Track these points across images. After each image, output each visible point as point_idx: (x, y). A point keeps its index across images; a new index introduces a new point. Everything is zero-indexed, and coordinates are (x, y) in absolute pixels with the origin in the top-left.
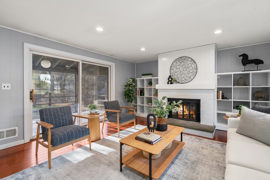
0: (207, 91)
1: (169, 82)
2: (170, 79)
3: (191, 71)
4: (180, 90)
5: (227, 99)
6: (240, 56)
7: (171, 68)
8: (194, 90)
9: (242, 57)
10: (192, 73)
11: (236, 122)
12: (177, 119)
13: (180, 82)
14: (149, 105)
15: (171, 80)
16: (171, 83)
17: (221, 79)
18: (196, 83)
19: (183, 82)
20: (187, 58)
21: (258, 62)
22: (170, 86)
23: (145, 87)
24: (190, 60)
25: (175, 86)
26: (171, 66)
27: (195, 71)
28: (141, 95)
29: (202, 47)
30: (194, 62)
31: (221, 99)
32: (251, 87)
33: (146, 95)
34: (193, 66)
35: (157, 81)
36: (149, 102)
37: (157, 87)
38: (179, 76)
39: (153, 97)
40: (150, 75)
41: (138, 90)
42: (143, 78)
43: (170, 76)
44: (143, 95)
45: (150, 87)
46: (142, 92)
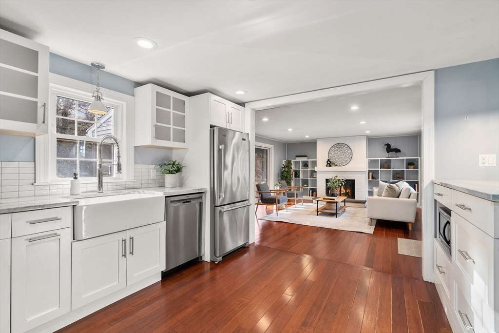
0: (360, 172)
1: (328, 165)
2: (329, 162)
3: (348, 156)
4: (338, 172)
5: (375, 179)
6: (385, 145)
8: (350, 172)
10: (348, 158)
13: (338, 165)
14: (304, 187)
15: (329, 163)
16: (330, 166)
17: (372, 163)
18: (352, 166)
19: (340, 165)
20: (344, 145)
21: (398, 151)
22: (329, 168)
23: (300, 169)
24: (346, 146)
25: (333, 168)
26: (329, 151)
27: (350, 156)
28: (296, 177)
29: (356, 136)
30: (350, 148)
31: (371, 179)
32: (392, 169)
33: (301, 177)
34: (349, 152)
35: (314, 164)
36: (305, 184)
37: (316, 169)
38: (337, 159)
39: (309, 178)
40: (305, 156)
41: (292, 171)
42: (298, 159)
43: (329, 160)
44: (299, 177)
45: (306, 169)
46: (297, 174)
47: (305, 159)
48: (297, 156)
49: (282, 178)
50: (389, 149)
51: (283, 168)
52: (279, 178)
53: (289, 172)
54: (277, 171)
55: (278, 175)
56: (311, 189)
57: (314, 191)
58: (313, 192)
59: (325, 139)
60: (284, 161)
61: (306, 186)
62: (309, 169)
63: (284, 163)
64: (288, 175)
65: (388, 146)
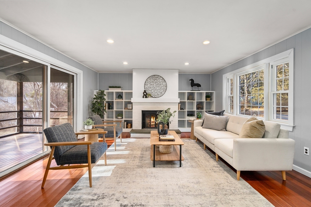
0: (174, 104)
1: (144, 96)
2: (145, 93)
3: (162, 88)
4: (154, 104)
5: (183, 110)
6: (190, 80)
7: (146, 83)
8: (165, 104)
9: (191, 81)
10: (163, 90)
11: (199, 122)
12: (151, 128)
13: (154, 97)
14: (118, 119)
15: (146, 95)
16: (146, 97)
17: (181, 95)
18: (166, 98)
19: (156, 96)
20: (159, 77)
21: (199, 85)
22: (145, 100)
23: (114, 100)
24: (162, 78)
25: (149, 100)
26: (145, 82)
27: (165, 88)
28: (109, 109)
29: (170, 70)
31: (180, 110)
32: (196, 101)
33: (115, 109)
34: (164, 84)
35: (130, 95)
36: (119, 116)
37: (132, 100)
38: (153, 91)
39: (123, 110)
40: (119, 87)
41: (105, 103)
42: (111, 90)
43: (145, 91)
44: (112, 108)
45: (120, 100)
46: (110, 106)
47: (119, 90)
48: (110, 87)
49: (93, 111)
50: (193, 84)
51: (94, 99)
52: (90, 110)
53: (101, 103)
54: (87, 103)
55: (89, 107)
56: (125, 121)
57: (129, 124)
58: (127, 124)
59: (141, 69)
60: (95, 91)
61: (120, 118)
62: (124, 101)
63: (95, 93)
64: (101, 107)
65: (192, 80)
